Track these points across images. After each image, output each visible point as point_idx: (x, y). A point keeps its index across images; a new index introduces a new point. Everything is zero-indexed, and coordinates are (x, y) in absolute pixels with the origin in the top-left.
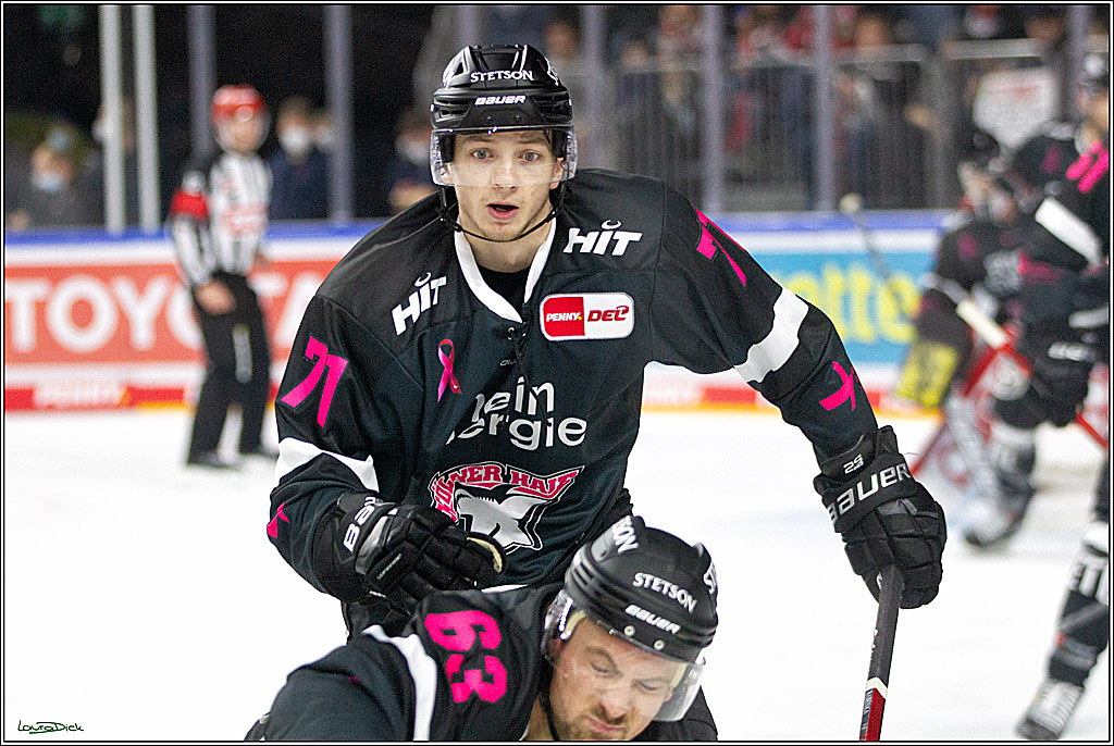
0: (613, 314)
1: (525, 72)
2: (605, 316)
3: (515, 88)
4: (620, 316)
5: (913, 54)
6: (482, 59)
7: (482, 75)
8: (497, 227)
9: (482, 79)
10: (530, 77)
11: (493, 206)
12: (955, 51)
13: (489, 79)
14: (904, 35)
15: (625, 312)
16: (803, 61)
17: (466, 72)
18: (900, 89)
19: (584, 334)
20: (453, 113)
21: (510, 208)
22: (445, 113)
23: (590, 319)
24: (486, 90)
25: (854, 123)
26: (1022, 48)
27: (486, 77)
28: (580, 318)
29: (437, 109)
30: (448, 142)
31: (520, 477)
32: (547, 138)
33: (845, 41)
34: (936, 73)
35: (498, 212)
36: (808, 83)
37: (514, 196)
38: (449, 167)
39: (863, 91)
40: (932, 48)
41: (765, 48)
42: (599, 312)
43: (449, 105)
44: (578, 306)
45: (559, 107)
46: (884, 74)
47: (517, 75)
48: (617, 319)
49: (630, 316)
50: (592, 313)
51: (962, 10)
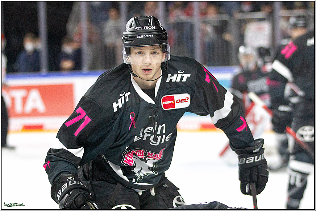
0: (184, 100)
1: (152, 26)
2: (181, 101)
3: (149, 32)
4: (186, 101)
5: (225, 17)
6: (138, 22)
7: (139, 28)
8: (145, 76)
9: (139, 29)
10: (154, 28)
11: (144, 69)
12: (238, 16)
13: (141, 29)
14: (222, 11)
15: (187, 99)
16: (190, 20)
17: (133, 27)
18: (221, 28)
19: (175, 107)
20: (130, 40)
21: (149, 70)
22: (127, 40)
23: (177, 102)
24: (140, 33)
25: (207, 40)
26: (259, 15)
27: (140, 29)
28: (174, 102)
29: (124, 39)
30: (128, 49)
31: (150, 154)
32: (160, 47)
33: (204, 13)
34: (233, 23)
35: (146, 71)
36: (192, 27)
37: (151, 66)
38: (129, 57)
39: (209, 29)
40: (231, 15)
41: (178, 16)
42: (179, 100)
43: (128, 38)
44: (173, 98)
45: (164, 37)
46: (216, 24)
47: (150, 28)
48: (185, 102)
49: (189, 101)
50: (177, 100)
51: (240, 3)
